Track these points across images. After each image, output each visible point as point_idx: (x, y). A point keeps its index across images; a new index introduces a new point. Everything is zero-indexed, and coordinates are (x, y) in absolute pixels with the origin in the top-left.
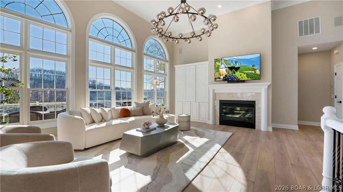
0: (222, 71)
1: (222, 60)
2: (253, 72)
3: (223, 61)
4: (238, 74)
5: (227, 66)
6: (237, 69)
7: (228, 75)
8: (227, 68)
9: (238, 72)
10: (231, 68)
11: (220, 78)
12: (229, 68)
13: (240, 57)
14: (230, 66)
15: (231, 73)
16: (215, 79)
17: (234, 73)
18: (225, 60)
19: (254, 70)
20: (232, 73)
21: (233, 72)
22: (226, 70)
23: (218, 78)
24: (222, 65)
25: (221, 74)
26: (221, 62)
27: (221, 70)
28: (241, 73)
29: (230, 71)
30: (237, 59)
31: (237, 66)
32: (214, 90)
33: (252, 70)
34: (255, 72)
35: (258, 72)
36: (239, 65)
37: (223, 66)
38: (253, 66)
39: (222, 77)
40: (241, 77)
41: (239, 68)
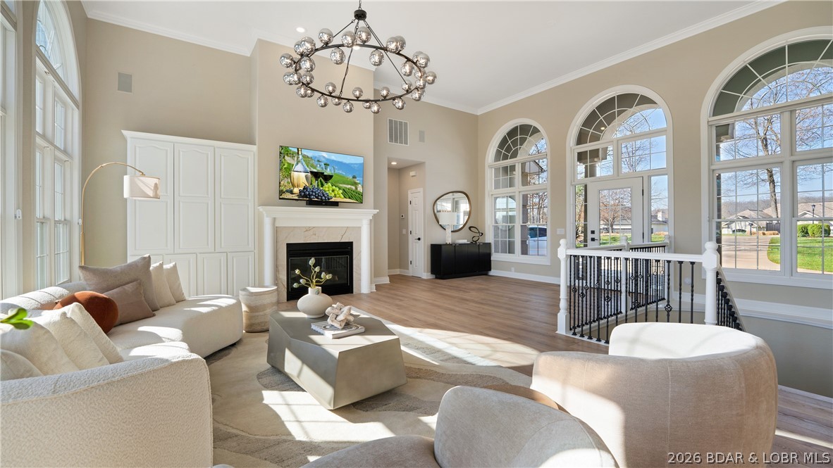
0: (298, 178)
1: (298, 154)
2: (353, 188)
3: (301, 157)
4: (328, 188)
5: (309, 170)
6: (328, 178)
7: (311, 187)
8: (309, 174)
9: (330, 184)
10: (316, 175)
11: (291, 192)
12: (312, 172)
13: (334, 157)
14: (315, 170)
15: (315, 183)
16: (281, 192)
17: (322, 185)
18: (304, 156)
19: (355, 184)
20: (318, 186)
21: (320, 183)
22: (306, 177)
23: (287, 191)
24: (297, 164)
25: (296, 182)
26: (296, 159)
27: (295, 175)
28: (334, 187)
29: (314, 179)
30: (327, 159)
31: (328, 172)
32: (274, 219)
33: (352, 185)
34: (356, 188)
35: (360, 189)
36: (331, 170)
37: (299, 167)
38: (354, 177)
39: (296, 190)
40: (333, 194)
41: (331, 177)
